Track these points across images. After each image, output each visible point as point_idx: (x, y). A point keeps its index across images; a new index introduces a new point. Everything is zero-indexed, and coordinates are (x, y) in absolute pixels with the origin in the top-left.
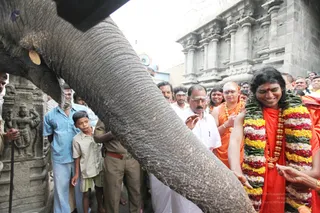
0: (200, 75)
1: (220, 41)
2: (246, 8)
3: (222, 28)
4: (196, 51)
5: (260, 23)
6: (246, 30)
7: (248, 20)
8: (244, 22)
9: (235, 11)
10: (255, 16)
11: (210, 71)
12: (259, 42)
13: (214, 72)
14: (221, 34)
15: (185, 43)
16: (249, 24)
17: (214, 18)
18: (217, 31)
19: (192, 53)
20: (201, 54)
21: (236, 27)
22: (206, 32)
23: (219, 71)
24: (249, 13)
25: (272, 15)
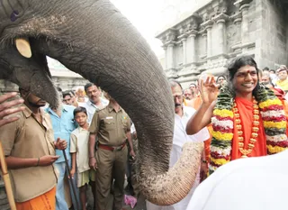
0: (180, 69)
1: (197, 36)
2: (220, 6)
3: (199, 24)
4: (175, 46)
5: (233, 19)
6: (221, 26)
7: (222, 17)
8: (218, 19)
9: (210, 8)
10: (228, 13)
11: (189, 65)
12: (232, 38)
13: (193, 66)
14: (198, 29)
15: (165, 38)
16: (223, 20)
17: (191, 15)
18: (194, 26)
19: (171, 49)
20: (180, 49)
21: (211, 23)
22: (184, 27)
23: (198, 65)
24: (223, 10)
25: (244, 13)
